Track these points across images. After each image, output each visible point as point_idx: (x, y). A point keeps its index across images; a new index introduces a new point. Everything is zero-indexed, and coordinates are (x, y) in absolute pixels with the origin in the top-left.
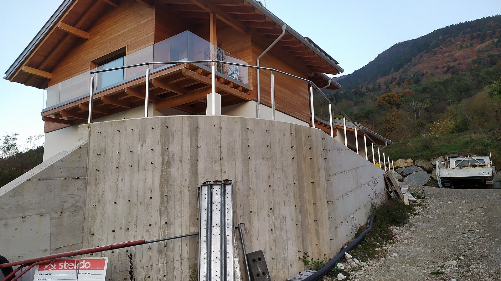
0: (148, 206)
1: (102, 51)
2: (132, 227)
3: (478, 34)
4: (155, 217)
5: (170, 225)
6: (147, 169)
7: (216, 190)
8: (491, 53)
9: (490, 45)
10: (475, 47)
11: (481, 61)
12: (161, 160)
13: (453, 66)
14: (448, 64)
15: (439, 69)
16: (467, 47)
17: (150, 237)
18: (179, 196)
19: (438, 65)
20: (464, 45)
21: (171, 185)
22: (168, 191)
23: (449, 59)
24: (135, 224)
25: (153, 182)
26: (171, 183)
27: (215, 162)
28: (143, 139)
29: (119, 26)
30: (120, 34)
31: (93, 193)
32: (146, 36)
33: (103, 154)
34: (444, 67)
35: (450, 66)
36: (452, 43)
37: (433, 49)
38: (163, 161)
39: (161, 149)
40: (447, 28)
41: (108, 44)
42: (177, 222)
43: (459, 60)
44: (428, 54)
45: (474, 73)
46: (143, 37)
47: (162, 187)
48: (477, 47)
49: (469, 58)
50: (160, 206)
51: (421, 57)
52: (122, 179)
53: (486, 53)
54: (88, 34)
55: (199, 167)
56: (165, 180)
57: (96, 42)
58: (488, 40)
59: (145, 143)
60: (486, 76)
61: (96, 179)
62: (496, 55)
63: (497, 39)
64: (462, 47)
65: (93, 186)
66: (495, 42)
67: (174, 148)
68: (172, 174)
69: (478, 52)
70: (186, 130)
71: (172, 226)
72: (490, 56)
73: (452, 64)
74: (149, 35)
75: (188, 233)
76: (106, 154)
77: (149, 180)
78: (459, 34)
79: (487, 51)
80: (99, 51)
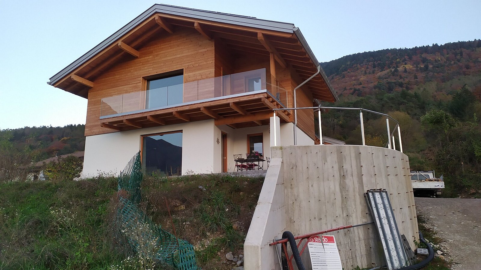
0: (333, 204)
1: (155, 70)
2: (323, 216)
3: (379, 63)
4: (339, 211)
5: (349, 217)
6: (330, 179)
7: (377, 195)
8: (389, 80)
9: (388, 73)
10: (377, 74)
11: (381, 87)
12: (339, 174)
13: (359, 89)
14: (354, 86)
15: (347, 90)
16: (370, 73)
17: (337, 225)
18: (353, 198)
19: (346, 87)
20: (368, 72)
21: (347, 191)
22: (346, 194)
23: (355, 82)
24: (325, 216)
25: (335, 188)
26: (347, 189)
27: (372, 177)
28: (325, 160)
29: (174, 51)
30: (176, 58)
31: (290, 194)
32: (205, 63)
33: (295, 168)
34: (351, 89)
35: (356, 88)
36: (358, 69)
37: (343, 72)
38: (340, 175)
39: (338, 167)
40: (354, 55)
41: (162, 64)
42: (354, 216)
43: (364, 84)
44: (338, 76)
45: (378, 97)
46: (202, 64)
47: (341, 192)
48: (378, 74)
49: (372, 83)
50: (342, 204)
51: (333, 78)
52: (312, 186)
53: (385, 80)
54: (138, 52)
55: (363, 180)
56: (343, 187)
57: (148, 61)
58: (387, 69)
59: (326, 162)
60: (388, 101)
61: (291, 185)
62: (393, 83)
63: (394, 69)
64: (366, 73)
65: (290, 190)
66: (393, 71)
67: (347, 166)
68: (347, 184)
69: (378, 79)
70: (353, 155)
71: (351, 217)
72: (388, 83)
73: (358, 87)
74: (208, 62)
75: (361, 223)
76: (297, 168)
77: (332, 186)
78: (364, 62)
79: (386, 79)
80: (152, 69)
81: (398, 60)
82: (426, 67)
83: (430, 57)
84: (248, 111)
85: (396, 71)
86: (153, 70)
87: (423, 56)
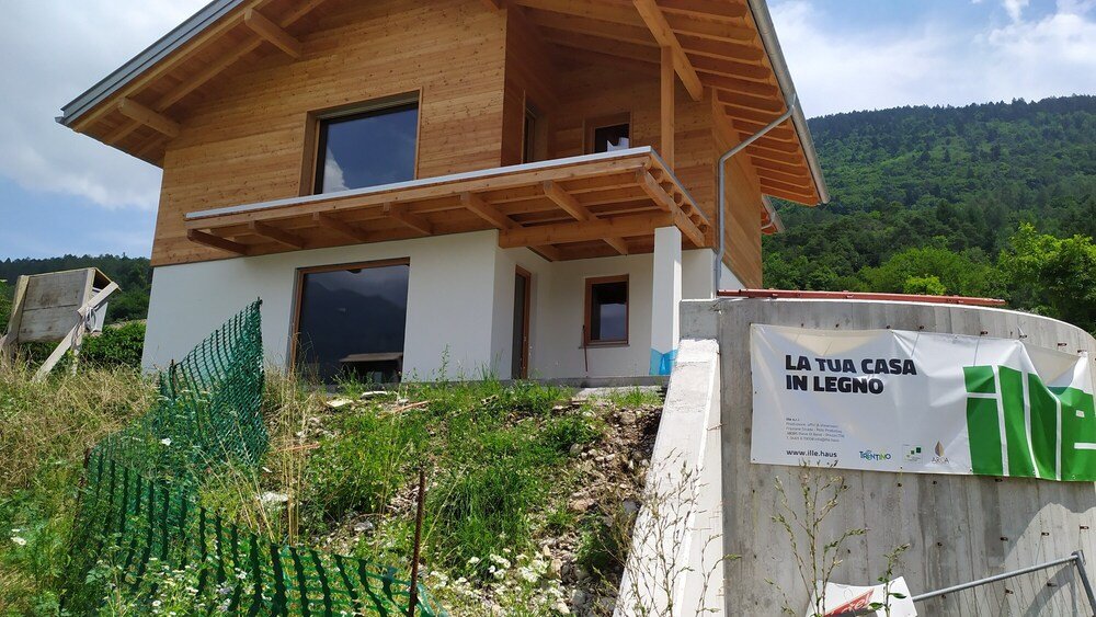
0: (892, 503)
2: (853, 544)
4: (909, 530)
5: (945, 549)
24: (862, 542)
29: (396, 40)
30: (399, 60)
31: (740, 461)
32: (478, 75)
41: (363, 78)
42: (961, 544)
46: (470, 77)
49: (868, 183)
50: (920, 506)
53: (899, 179)
57: (327, 69)
58: (904, 153)
60: (908, 226)
61: (747, 430)
62: (916, 186)
63: (921, 153)
65: (740, 446)
66: (917, 158)
71: (950, 552)
72: (905, 186)
74: (487, 74)
80: (334, 91)
81: (932, 132)
82: (996, 153)
83: (1005, 128)
84: (592, 209)
85: (925, 158)
86: (336, 93)
87: (990, 124)
